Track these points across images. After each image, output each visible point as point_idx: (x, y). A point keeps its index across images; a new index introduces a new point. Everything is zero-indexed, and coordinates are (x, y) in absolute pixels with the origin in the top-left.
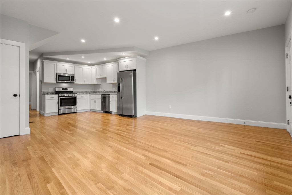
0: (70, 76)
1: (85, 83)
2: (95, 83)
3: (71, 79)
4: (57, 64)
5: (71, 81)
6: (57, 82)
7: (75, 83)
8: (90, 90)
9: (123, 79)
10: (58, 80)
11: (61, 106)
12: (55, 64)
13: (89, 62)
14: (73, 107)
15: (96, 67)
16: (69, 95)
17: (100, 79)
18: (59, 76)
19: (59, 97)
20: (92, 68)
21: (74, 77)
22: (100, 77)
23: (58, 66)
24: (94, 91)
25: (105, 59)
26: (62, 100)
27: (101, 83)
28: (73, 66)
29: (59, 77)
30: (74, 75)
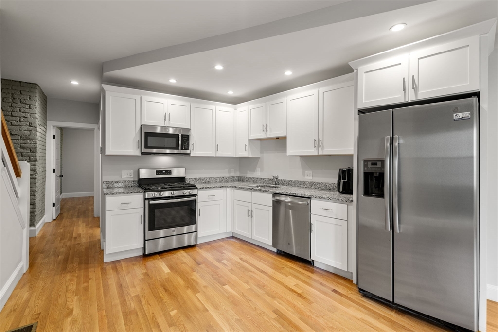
0: (178, 135)
1: (217, 155)
2: (245, 154)
3: (180, 142)
4: (143, 97)
5: (182, 149)
6: (143, 153)
7: (192, 155)
8: (229, 172)
9: (401, 141)
10: (146, 147)
11: (151, 228)
12: (138, 98)
13: (231, 93)
14: (185, 229)
15: (251, 107)
16: (176, 193)
17: (259, 142)
18: (148, 134)
19: (147, 202)
20: (235, 109)
21: (188, 136)
22: (262, 135)
23: (145, 104)
24: (238, 174)
25: (288, 73)
26: (156, 210)
27: (262, 152)
28: (187, 104)
29: (149, 138)
30: (189, 130)
